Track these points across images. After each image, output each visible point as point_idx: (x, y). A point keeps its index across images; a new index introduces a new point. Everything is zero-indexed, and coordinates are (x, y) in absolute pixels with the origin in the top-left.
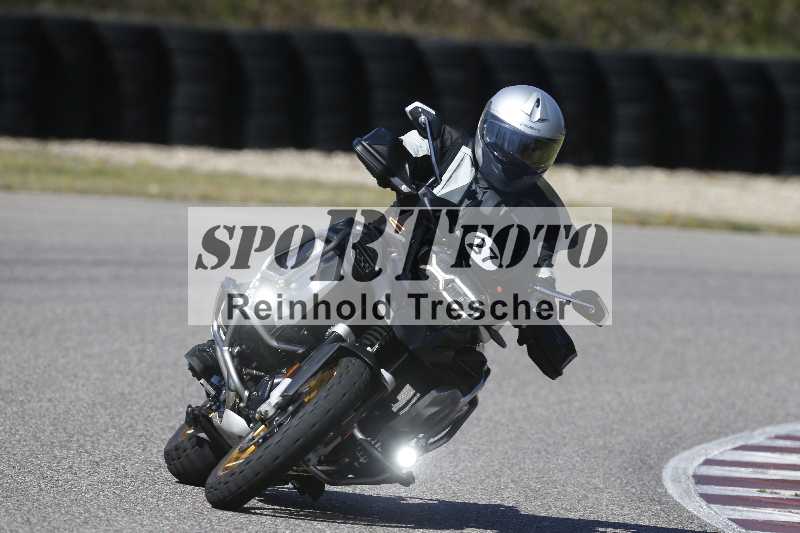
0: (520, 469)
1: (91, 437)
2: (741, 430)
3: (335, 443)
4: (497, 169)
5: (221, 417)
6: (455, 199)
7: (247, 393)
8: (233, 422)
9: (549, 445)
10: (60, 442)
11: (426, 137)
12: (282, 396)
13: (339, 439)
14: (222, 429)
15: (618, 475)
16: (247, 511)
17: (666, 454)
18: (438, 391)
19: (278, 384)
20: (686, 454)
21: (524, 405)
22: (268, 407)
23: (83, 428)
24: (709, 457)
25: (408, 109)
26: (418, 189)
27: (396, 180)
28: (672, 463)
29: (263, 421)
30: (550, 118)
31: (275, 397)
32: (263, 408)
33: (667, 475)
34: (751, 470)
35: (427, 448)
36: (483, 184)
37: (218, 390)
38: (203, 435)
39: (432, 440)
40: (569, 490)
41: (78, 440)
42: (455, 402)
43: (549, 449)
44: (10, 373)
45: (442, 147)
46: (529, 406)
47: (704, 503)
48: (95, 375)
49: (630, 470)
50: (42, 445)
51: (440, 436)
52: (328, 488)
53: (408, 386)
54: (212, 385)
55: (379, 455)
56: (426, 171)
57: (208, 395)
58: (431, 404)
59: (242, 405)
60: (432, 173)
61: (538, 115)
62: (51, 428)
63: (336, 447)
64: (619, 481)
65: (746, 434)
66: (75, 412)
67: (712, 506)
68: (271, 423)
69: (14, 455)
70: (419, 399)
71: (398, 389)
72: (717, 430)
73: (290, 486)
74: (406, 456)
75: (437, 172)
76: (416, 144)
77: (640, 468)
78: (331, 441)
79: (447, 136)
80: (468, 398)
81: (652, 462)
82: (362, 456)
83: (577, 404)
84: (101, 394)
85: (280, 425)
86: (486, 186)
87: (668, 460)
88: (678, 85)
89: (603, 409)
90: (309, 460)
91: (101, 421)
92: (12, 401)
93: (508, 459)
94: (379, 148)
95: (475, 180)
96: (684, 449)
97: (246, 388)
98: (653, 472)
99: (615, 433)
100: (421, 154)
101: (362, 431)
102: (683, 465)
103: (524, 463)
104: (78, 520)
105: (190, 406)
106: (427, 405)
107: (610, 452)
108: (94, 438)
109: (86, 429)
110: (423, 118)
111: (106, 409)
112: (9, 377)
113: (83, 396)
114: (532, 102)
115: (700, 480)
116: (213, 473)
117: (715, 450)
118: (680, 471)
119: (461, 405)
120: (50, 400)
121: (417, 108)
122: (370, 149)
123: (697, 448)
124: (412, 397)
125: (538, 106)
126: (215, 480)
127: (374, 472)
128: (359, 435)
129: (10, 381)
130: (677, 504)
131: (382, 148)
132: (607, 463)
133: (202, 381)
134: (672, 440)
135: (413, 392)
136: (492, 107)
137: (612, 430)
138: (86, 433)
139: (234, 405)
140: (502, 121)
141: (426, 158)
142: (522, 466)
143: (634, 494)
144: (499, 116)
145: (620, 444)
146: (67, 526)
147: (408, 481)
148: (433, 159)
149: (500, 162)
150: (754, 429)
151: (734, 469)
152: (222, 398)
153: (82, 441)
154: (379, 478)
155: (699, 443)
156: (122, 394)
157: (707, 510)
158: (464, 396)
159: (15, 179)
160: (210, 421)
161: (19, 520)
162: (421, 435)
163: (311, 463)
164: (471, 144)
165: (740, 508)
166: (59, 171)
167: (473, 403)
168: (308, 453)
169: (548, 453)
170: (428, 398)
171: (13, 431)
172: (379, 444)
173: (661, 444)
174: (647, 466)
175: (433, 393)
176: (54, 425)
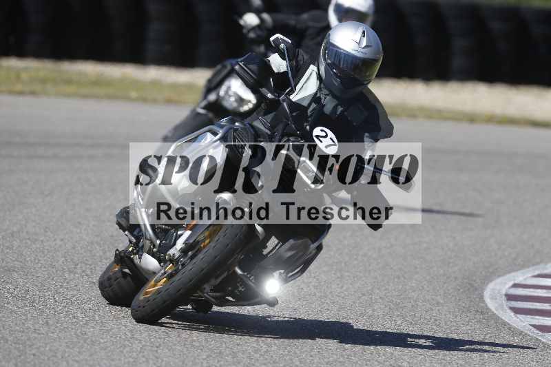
0: (386, 289)
1: (90, 265)
2: (538, 264)
3: (223, 277)
4: (337, 82)
5: (140, 258)
6: (305, 104)
7: (158, 242)
8: (149, 262)
9: (405, 273)
10: (69, 269)
11: (284, 59)
12: (185, 243)
13: (225, 274)
14: (141, 267)
15: (453, 294)
16: (162, 325)
17: (488, 279)
18: (295, 240)
19: (181, 235)
20: (499, 280)
21: (388, 245)
22: (175, 251)
23: (85, 259)
24: (516, 282)
25: (272, 39)
26: (279, 97)
27: (264, 90)
28: (491, 286)
29: (171, 261)
30: (373, 44)
31: (180, 244)
32: (171, 252)
33: (487, 294)
34: (545, 291)
35: (286, 280)
36: (325, 91)
37: (138, 238)
38: (127, 271)
39: (291, 274)
40: (420, 304)
41: (81, 267)
42: (307, 247)
43: (406, 276)
44: (34, 221)
45: (297, 66)
46: (392, 246)
47: (512, 314)
48: (93, 223)
49: (461, 290)
50: (57, 271)
51: (296, 271)
52: (215, 308)
53: (273, 238)
54: (133, 236)
55: (253, 285)
56: (285, 83)
57: (131, 242)
58: (290, 249)
59: (155, 250)
60: (289, 85)
61: (364, 43)
62: (63, 259)
63: (223, 279)
64: (453, 298)
65: (542, 265)
66: (79, 248)
67: (518, 316)
68: (177, 263)
69: (38, 277)
70: (281, 246)
71: (267, 239)
72: (522, 263)
73: (189, 307)
74: (272, 286)
75: (293, 85)
76: (278, 63)
77: (469, 289)
78: (219, 275)
79: (300, 57)
80: (316, 244)
81: (476, 285)
82: (241, 285)
83: (425, 245)
84: (97, 236)
85: (183, 265)
86: (327, 93)
87: (488, 284)
88: (496, 26)
89: (443, 249)
90: (204, 289)
91: (98, 254)
92: (36, 240)
93: (378, 282)
94: (251, 66)
95: (320, 89)
96: (499, 276)
97: (158, 238)
98: (477, 292)
99: (451, 265)
100: (282, 71)
101: (241, 268)
102: (498, 287)
103: (389, 285)
104: (81, 323)
105: (117, 250)
106: (286, 250)
107: (448, 278)
108: (93, 266)
109: (86, 260)
110: (282, 46)
111: (101, 247)
112: (34, 224)
113: (84, 237)
114: (359, 34)
115: (510, 297)
116: (136, 298)
117: (520, 277)
118: (496, 292)
119: (310, 250)
120: (62, 240)
121: (277, 38)
122: (245, 68)
123: (508, 276)
124: (277, 245)
125: (364, 36)
126: (137, 303)
127: (248, 297)
128: (239, 272)
129: (34, 227)
130: (494, 314)
131: (254, 67)
132: (446, 285)
133: (126, 233)
134: (491, 270)
135: (276, 241)
136: (331, 37)
137: (449, 263)
138: (86, 262)
139: (149, 250)
140: (338, 48)
141: (285, 73)
142: (387, 287)
143: (464, 307)
144: (335, 43)
145: (454, 272)
146: (73, 327)
147: (272, 303)
148: (290, 75)
149: (339, 77)
150: (546, 263)
151: (532, 290)
152: (141, 245)
153: (84, 269)
154: (253, 301)
155: (509, 272)
156: (112, 236)
157: (515, 318)
158: (313, 243)
159: (38, 87)
160: (132, 260)
161: (41, 322)
162: (282, 271)
163: (206, 291)
164: (316, 63)
165: (537, 317)
166: (69, 82)
167: (319, 248)
168: (204, 283)
169: (405, 278)
170: (288, 245)
171: (37, 261)
172: (252, 277)
173: (483, 273)
174: (472, 288)
175: (291, 242)
176: (65, 257)
